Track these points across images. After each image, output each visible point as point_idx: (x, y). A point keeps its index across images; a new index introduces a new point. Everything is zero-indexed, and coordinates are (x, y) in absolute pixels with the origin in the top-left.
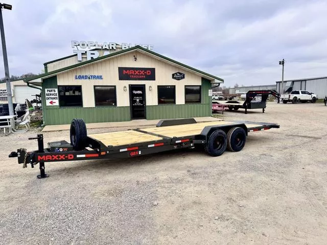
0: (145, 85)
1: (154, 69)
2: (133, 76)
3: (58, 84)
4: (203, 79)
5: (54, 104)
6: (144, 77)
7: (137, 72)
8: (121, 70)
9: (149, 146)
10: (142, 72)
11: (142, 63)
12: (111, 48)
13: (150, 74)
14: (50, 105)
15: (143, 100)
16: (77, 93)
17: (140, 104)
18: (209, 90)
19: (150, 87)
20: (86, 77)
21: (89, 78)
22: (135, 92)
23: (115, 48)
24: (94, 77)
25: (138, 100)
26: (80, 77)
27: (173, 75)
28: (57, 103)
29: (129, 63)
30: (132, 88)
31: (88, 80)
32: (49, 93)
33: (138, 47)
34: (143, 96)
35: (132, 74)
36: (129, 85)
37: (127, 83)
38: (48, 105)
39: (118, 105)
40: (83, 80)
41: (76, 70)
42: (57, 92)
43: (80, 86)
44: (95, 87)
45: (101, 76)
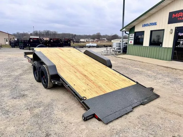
2: (180, 19)
3: (135, 31)
5: (132, 43)
8: (171, 14)
21: (149, 25)
22: (180, 34)
24: (152, 24)
25: (181, 42)
32: (131, 36)
35: (180, 17)
37: (174, 26)
38: (130, 43)
39: (163, 46)
40: (146, 27)
41: (143, 21)
42: (133, 36)
43: (144, 32)
44: (151, 32)
45: (156, 23)
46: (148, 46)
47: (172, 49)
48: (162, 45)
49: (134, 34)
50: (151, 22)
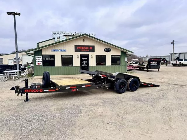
0: (89, 55)
1: (94, 46)
3: (42, 54)
4: (122, 52)
5: (40, 65)
6: (89, 50)
7: (85, 48)
8: (76, 46)
9: (82, 86)
10: (87, 48)
11: (87, 43)
12: (73, 35)
13: (92, 49)
14: (38, 65)
15: (88, 63)
16: (52, 59)
17: (86, 65)
18: (125, 58)
19: (92, 56)
20: (57, 50)
21: (59, 51)
22: (83, 59)
23: (75, 35)
24: (62, 50)
25: (85, 63)
26: (54, 50)
27: (105, 49)
28: (41, 64)
29: (81, 43)
30: (82, 56)
31: (58, 52)
32: (37, 58)
33: (85, 34)
34: (88, 61)
35: (82, 49)
36: (80, 55)
37: (79, 54)
39: (74, 66)
41: (52, 46)
42: (41, 58)
43: (54, 55)
44: (62, 56)
45: (65, 50)
46: (61, 66)
47: (80, 67)
50: (61, 49)
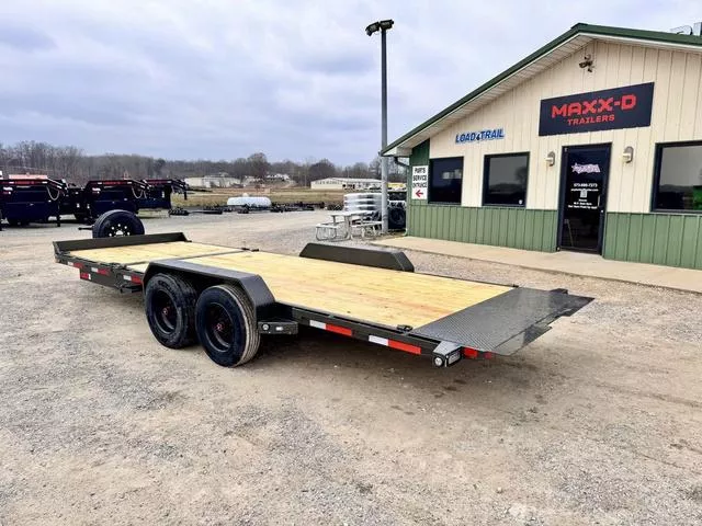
0: (609, 145)
1: (649, 88)
2: (576, 121)
3: (431, 157)
5: (422, 197)
6: (612, 117)
7: (590, 107)
8: (546, 106)
10: (605, 105)
11: (613, 74)
13: (635, 107)
14: (417, 197)
15: (600, 195)
17: (588, 206)
19: (630, 150)
20: (473, 137)
21: (478, 138)
22: (578, 169)
24: (488, 135)
25: (584, 194)
26: (464, 138)
29: (571, 83)
30: (572, 155)
31: (475, 143)
32: (417, 174)
33: (579, 28)
34: (601, 180)
35: (574, 116)
36: (564, 148)
38: (414, 197)
39: (530, 205)
40: (468, 144)
41: (458, 122)
42: (426, 173)
43: (461, 159)
44: (488, 159)
45: (500, 131)
46: (480, 205)
47: (557, 214)
48: (524, 203)
49: (427, 168)
50: (485, 129)
